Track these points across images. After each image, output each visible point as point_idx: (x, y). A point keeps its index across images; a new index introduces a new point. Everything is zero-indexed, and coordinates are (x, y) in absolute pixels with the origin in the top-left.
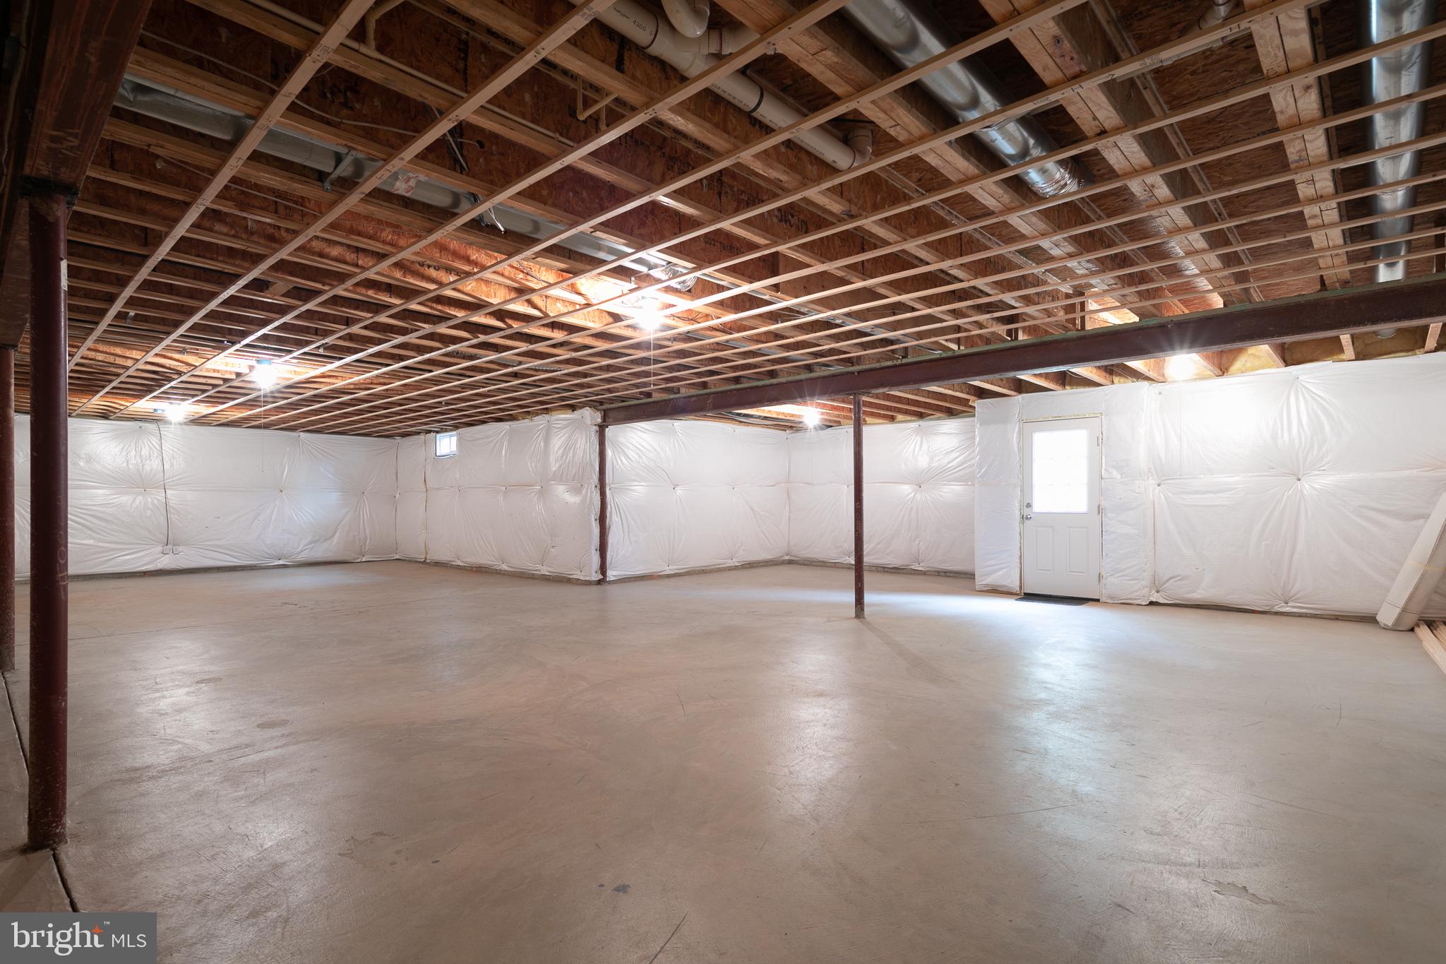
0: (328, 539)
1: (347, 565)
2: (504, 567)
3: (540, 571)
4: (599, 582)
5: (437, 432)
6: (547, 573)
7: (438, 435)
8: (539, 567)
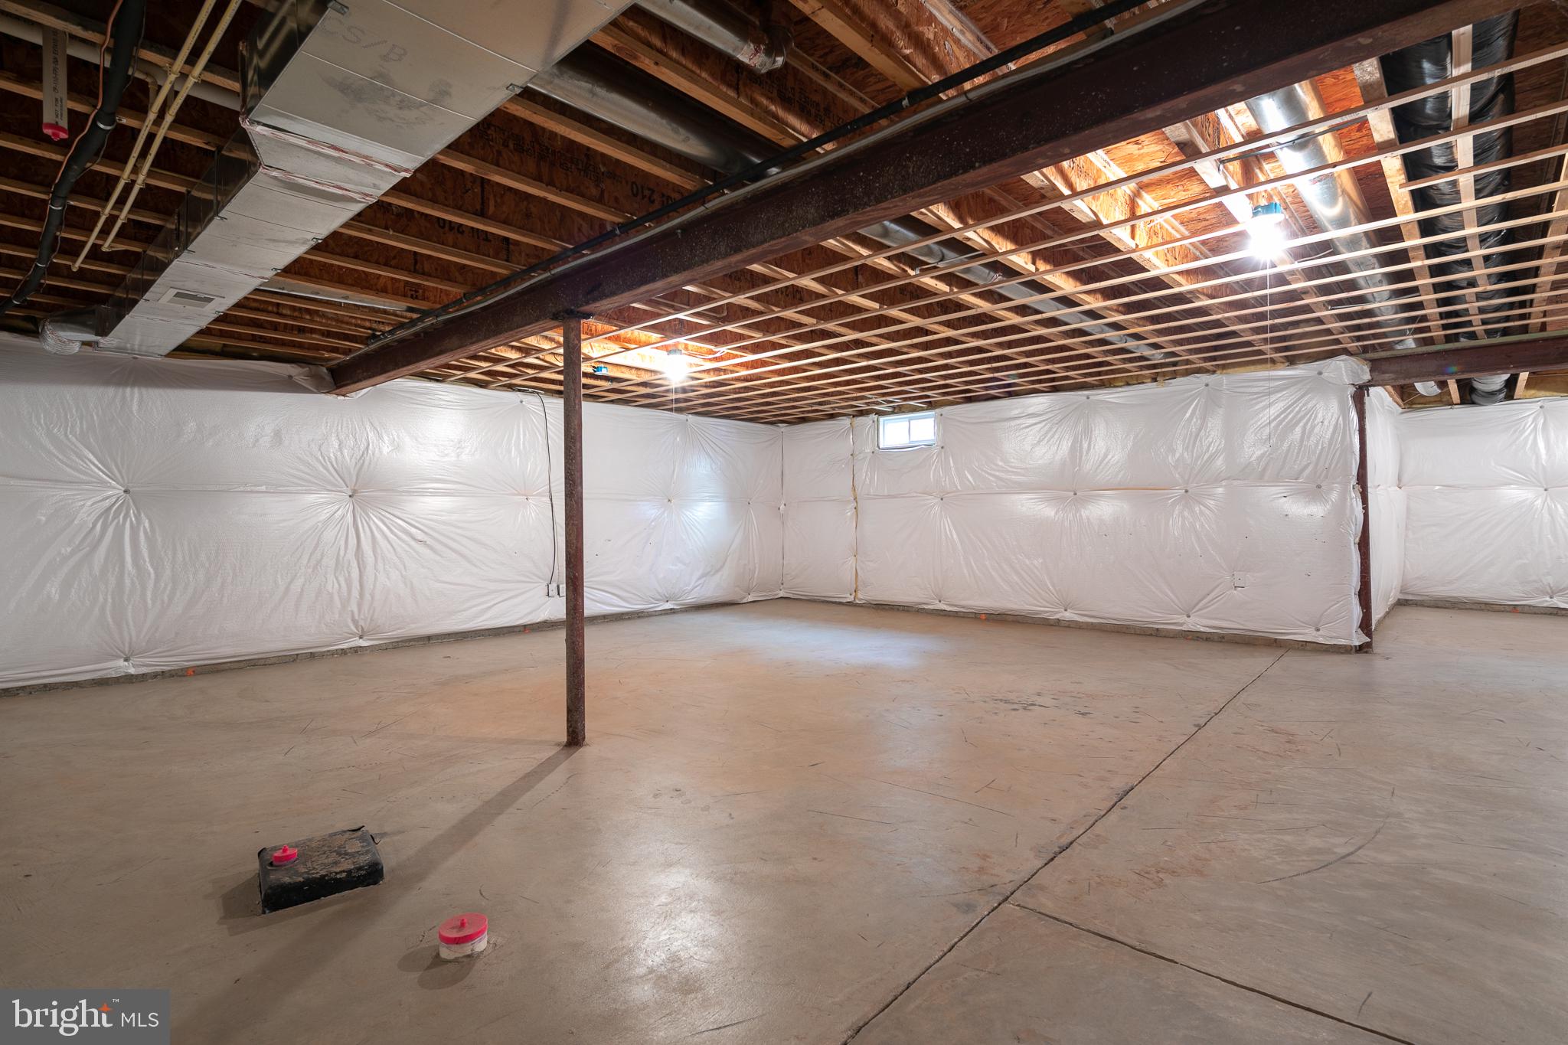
0: (717, 571)
1: (736, 606)
2: (1069, 615)
3: (1182, 624)
4: (1363, 649)
5: (880, 413)
6: (1202, 629)
7: (882, 419)
8: (1182, 619)
